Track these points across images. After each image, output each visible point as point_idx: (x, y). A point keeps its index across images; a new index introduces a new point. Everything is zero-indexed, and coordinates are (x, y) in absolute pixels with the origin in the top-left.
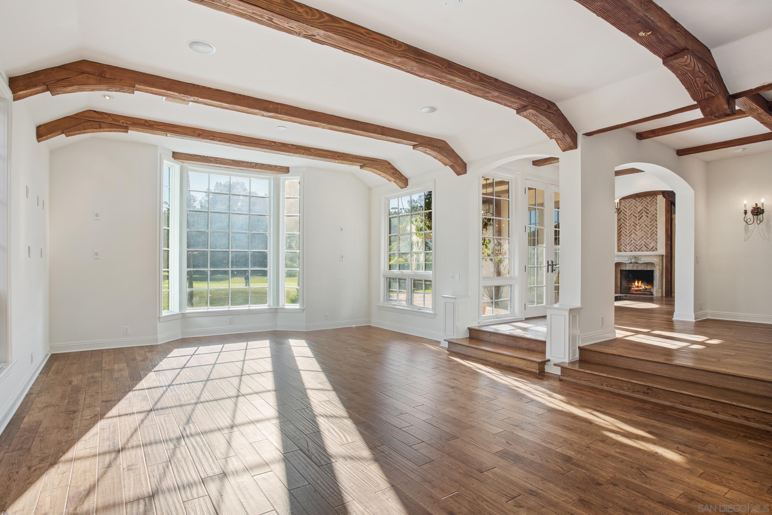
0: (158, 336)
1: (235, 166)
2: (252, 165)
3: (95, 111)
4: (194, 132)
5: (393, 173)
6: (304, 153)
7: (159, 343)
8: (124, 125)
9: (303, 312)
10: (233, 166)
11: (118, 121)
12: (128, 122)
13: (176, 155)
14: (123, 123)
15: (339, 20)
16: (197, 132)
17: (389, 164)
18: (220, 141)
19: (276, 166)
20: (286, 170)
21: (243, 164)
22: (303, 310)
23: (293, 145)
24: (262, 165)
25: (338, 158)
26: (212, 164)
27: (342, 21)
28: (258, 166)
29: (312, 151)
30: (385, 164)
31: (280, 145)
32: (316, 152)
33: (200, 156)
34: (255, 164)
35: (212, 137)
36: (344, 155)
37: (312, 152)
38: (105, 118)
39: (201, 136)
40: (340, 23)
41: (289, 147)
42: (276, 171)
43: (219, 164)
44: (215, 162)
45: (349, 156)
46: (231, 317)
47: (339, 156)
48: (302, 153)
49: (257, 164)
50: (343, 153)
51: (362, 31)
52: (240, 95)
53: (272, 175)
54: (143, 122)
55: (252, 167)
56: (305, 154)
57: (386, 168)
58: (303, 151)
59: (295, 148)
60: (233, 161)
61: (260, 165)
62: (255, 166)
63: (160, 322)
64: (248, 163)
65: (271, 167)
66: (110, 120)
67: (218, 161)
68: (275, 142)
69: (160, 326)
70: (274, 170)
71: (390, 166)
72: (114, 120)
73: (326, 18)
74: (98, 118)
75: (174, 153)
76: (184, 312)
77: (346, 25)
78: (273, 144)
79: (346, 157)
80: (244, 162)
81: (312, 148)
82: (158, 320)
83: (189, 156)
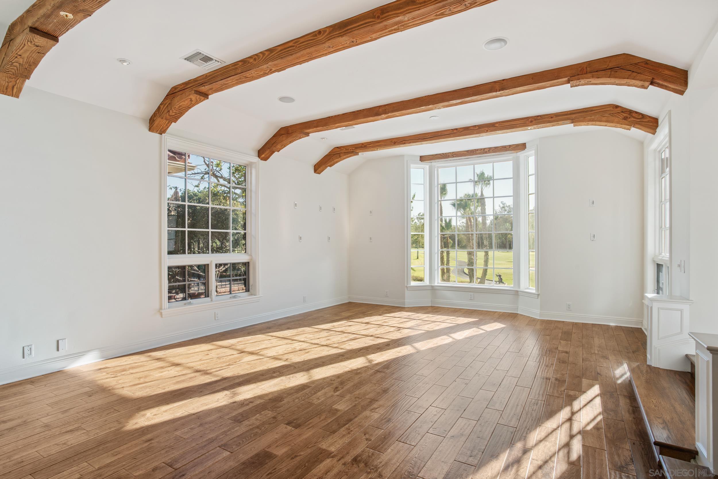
0: (406, 301)
1: (470, 155)
2: (486, 150)
3: (337, 147)
4: (391, 142)
5: (625, 118)
6: (487, 131)
7: (406, 306)
8: (352, 151)
9: (538, 297)
10: (468, 156)
11: (348, 150)
12: (353, 148)
13: (423, 159)
14: (351, 150)
15: (275, 48)
16: (393, 141)
17: (617, 107)
18: (410, 143)
19: (510, 146)
20: (523, 147)
21: (477, 152)
22: (538, 295)
23: (475, 126)
24: (496, 148)
25: (530, 124)
26: (451, 159)
27: (277, 48)
28: (491, 151)
29: (497, 125)
30: (608, 109)
31: (462, 130)
32: (502, 125)
33: (440, 154)
34: (488, 149)
35: (404, 142)
36: (539, 118)
37: (497, 127)
38: (342, 150)
39: (396, 143)
40: (276, 50)
41: (471, 129)
42: (511, 151)
43: (455, 157)
44: (452, 156)
45: (546, 117)
46: (472, 293)
47: (531, 121)
48: (486, 131)
49: (490, 148)
50: (538, 116)
51: (291, 44)
52: (358, 111)
53: (510, 155)
54: (361, 145)
55: (486, 153)
56: (489, 131)
57: (610, 114)
58: (487, 129)
59: (477, 128)
60: (467, 151)
61: (494, 148)
62: (489, 151)
63: (408, 290)
64: (481, 149)
65: (505, 147)
66: (344, 151)
67: (455, 154)
68: (456, 129)
69: (407, 293)
70: (509, 150)
71: (619, 109)
72: (346, 149)
73: (267, 53)
74: (339, 151)
75: (421, 157)
76: (433, 285)
77: (280, 48)
78: (455, 131)
79: (542, 119)
80: (477, 150)
81: (497, 123)
82: (406, 288)
83: (432, 157)
